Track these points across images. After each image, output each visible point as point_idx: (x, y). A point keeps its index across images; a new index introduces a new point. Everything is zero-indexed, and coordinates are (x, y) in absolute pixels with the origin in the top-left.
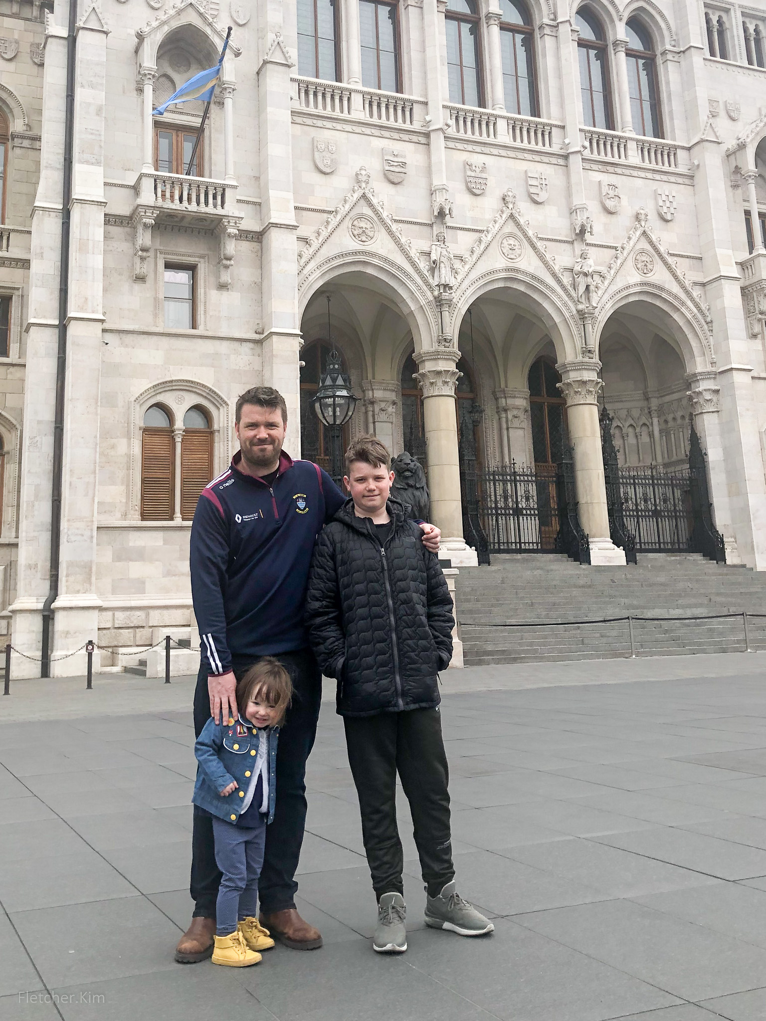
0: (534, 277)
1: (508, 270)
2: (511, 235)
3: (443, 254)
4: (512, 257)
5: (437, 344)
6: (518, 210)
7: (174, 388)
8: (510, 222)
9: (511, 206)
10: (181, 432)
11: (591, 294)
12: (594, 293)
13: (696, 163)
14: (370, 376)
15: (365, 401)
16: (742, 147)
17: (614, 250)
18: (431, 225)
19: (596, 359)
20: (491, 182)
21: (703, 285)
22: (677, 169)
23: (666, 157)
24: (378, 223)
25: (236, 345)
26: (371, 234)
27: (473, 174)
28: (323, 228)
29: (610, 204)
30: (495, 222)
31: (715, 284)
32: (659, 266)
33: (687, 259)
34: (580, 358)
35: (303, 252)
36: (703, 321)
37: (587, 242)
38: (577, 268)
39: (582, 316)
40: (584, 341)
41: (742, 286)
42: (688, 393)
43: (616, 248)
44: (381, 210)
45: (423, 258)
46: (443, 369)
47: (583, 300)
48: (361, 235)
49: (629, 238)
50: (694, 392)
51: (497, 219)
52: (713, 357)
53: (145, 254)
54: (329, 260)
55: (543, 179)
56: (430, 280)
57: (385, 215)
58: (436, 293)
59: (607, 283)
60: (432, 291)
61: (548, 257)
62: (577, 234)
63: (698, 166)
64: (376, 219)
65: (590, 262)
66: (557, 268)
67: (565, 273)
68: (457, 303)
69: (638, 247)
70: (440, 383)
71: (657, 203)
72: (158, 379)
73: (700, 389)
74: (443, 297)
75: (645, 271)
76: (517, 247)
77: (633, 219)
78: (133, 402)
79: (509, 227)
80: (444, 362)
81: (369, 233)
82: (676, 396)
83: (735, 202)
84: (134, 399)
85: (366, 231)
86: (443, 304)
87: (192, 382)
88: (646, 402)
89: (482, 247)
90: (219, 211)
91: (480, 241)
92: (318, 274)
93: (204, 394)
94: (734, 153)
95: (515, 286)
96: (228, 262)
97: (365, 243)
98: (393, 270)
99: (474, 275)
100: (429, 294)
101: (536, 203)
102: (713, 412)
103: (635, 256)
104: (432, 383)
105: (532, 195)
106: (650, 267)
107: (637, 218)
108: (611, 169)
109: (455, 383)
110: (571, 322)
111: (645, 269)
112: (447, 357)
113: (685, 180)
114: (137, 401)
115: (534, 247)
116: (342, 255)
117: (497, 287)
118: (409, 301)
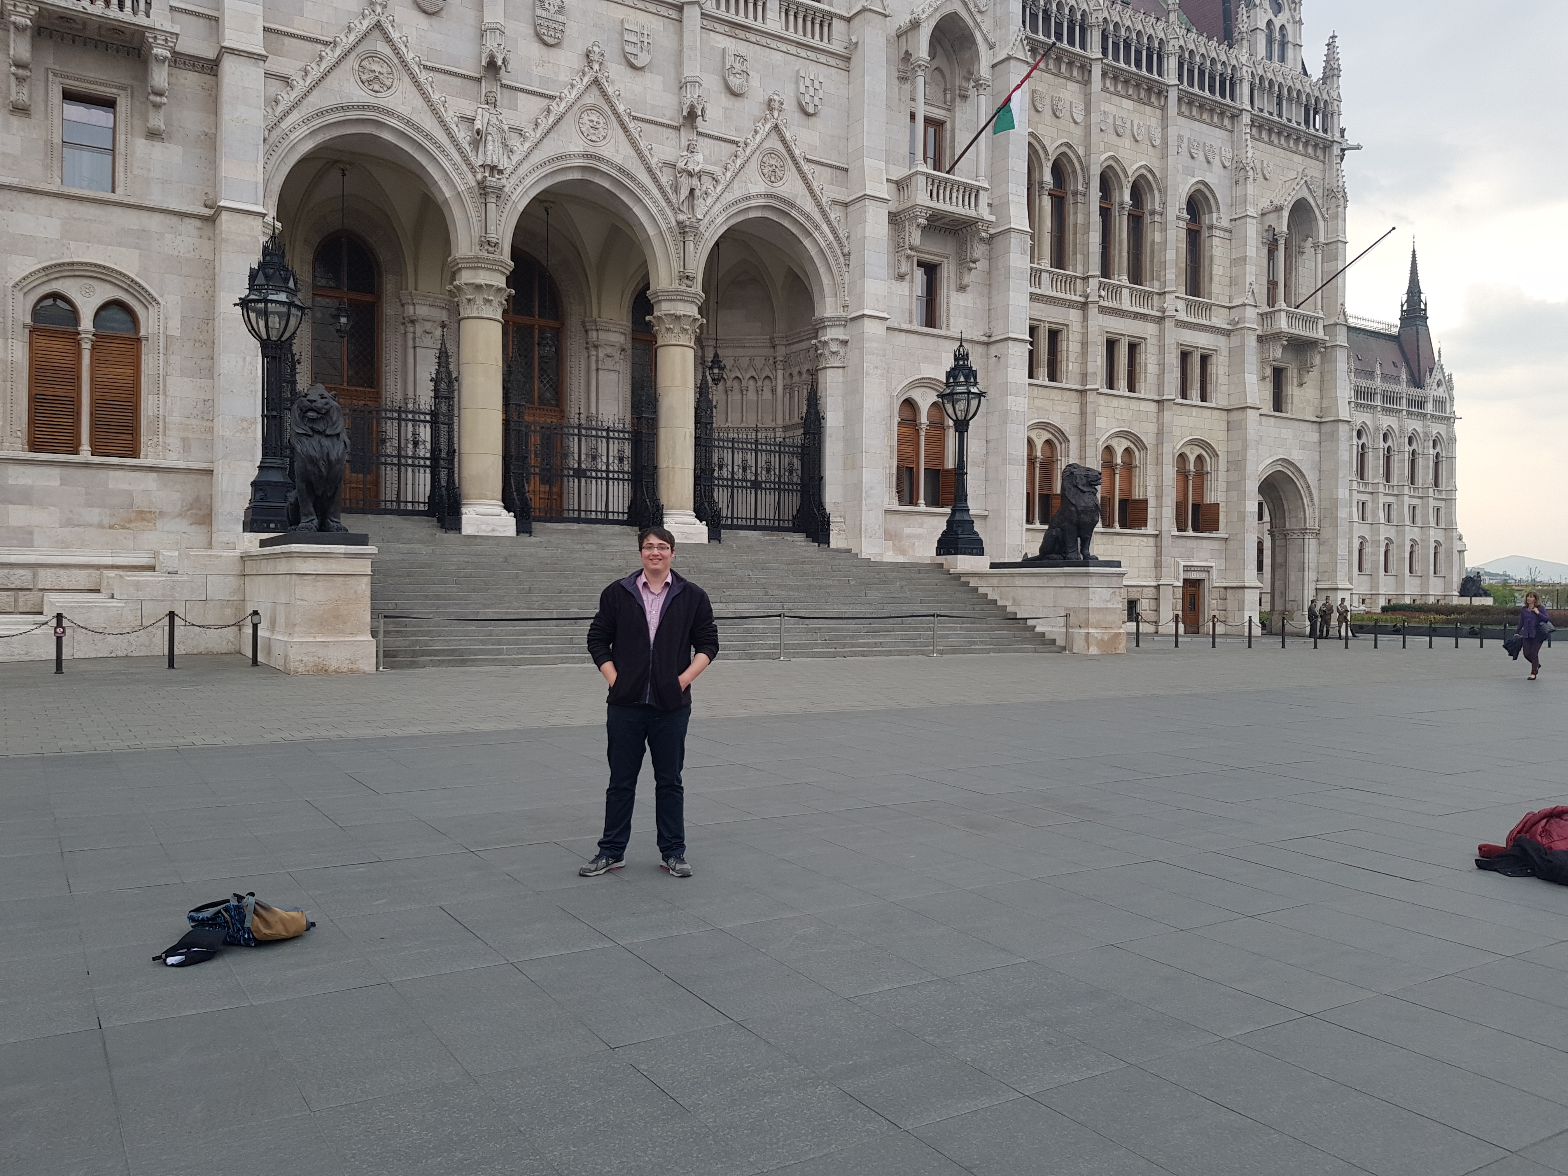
0: (621, 170)
1: (586, 156)
2: (594, 108)
3: (491, 123)
4: (594, 138)
5: (478, 247)
6: (606, 74)
7: (77, 273)
8: (594, 90)
9: (596, 67)
10: (90, 336)
11: (695, 202)
12: (701, 200)
13: (854, 40)
14: (411, 286)
15: (404, 318)
16: (915, 24)
17: (735, 146)
18: (479, 80)
19: (697, 288)
20: (572, 29)
21: (846, 205)
22: (829, 46)
23: (817, 27)
24: (400, 67)
25: (175, 220)
26: (388, 83)
27: (545, 14)
28: (313, 65)
29: (735, 82)
30: (572, 86)
31: (858, 205)
32: (791, 173)
33: (829, 169)
34: (675, 285)
35: (279, 97)
36: (839, 252)
37: (699, 130)
38: (681, 165)
39: (683, 229)
40: (682, 264)
41: (894, 210)
42: (813, 342)
43: (736, 143)
44: (404, 50)
45: (463, 126)
46: (483, 282)
47: (685, 209)
48: (372, 81)
49: (756, 132)
50: (820, 342)
51: (575, 82)
52: (846, 298)
53: (21, 72)
54: (321, 113)
55: (646, 36)
56: (473, 159)
57: (409, 57)
58: (479, 177)
59: (719, 188)
60: (474, 173)
61: (642, 144)
62: (684, 117)
63: (857, 43)
64: (396, 61)
65: (699, 157)
66: (653, 162)
67: (664, 169)
68: (509, 193)
69: (766, 145)
70: (480, 301)
71: (798, 88)
72: (52, 259)
73: (826, 338)
74: (488, 184)
75: (773, 179)
76: (602, 125)
77: (765, 106)
78: (10, 289)
79: (592, 96)
80: (487, 272)
81: (385, 80)
82: (804, 345)
83: (900, 100)
84: (12, 283)
85: (381, 77)
86: (488, 193)
87: (104, 267)
88: (772, 350)
89: (551, 119)
90: (141, 19)
91: (549, 111)
92: (304, 130)
93: (126, 287)
94: (906, 32)
95: (597, 180)
96: (158, 99)
97: (379, 95)
98: (419, 138)
99: (537, 157)
100: (470, 176)
101: (632, 66)
102: (838, 367)
103: (761, 157)
104: (469, 300)
105: (628, 55)
106: (779, 174)
107: (770, 104)
108: (741, 34)
109: (502, 304)
110: (668, 237)
111: (773, 176)
112: (493, 266)
113: (838, 62)
114: (19, 288)
115: (625, 129)
116: (342, 107)
117: (571, 178)
118: (442, 184)
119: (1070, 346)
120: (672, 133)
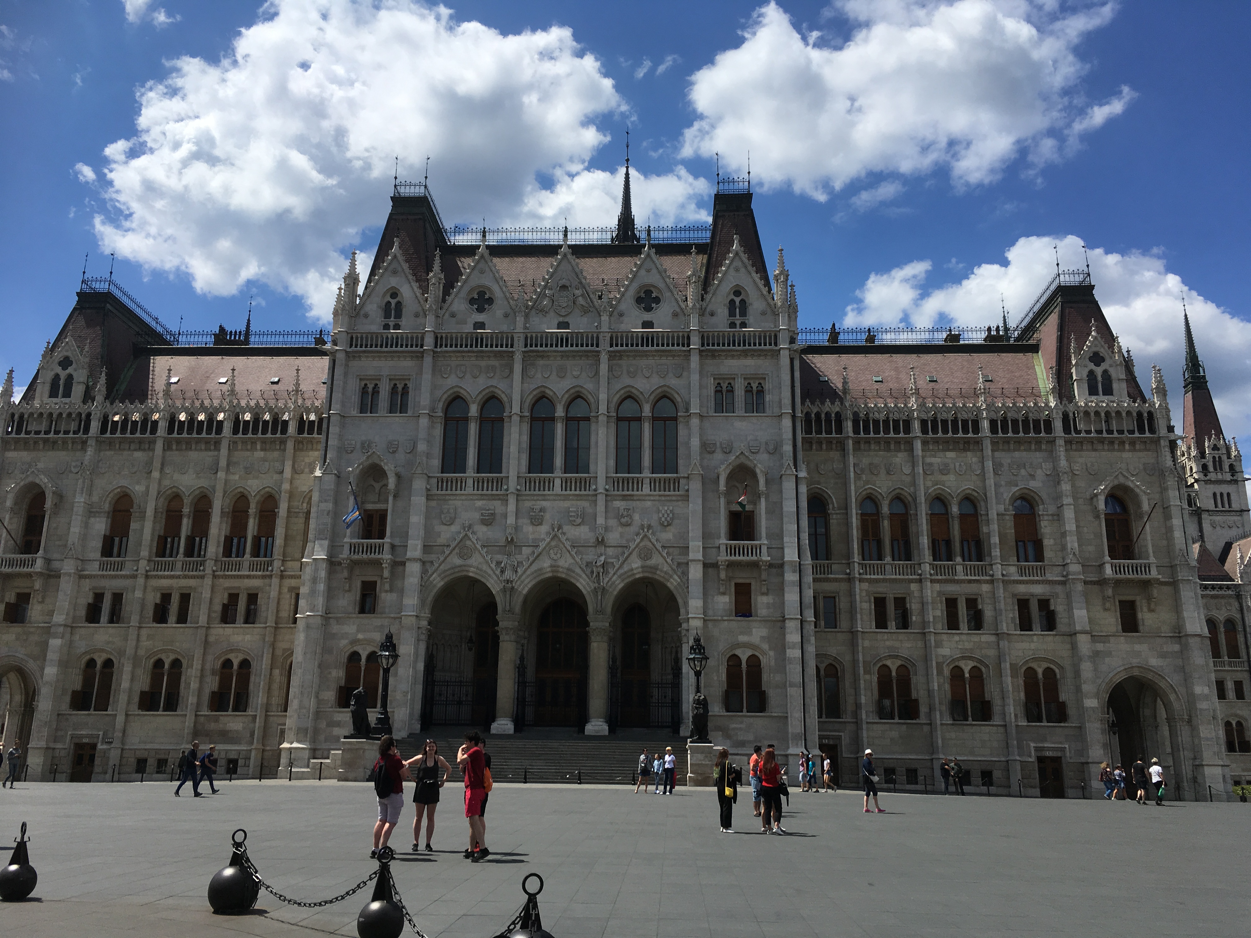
0: (568, 569)
1: (552, 567)
2: (556, 546)
3: (507, 563)
4: (555, 559)
5: (503, 612)
7: (361, 644)
8: (556, 539)
9: (556, 530)
10: (364, 665)
11: (601, 578)
12: (606, 576)
13: (688, 488)
18: (506, 546)
20: (547, 516)
22: (677, 492)
23: (672, 485)
24: (475, 548)
26: (470, 555)
27: (534, 514)
28: (442, 555)
29: (623, 520)
32: (656, 555)
34: (594, 615)
37: (606, 545)
38: (594, 563)
39: (596, 590)
40: (596, 605)
43: (624, 547)
44: (476, 542)
45: (499, 565)
47: (596, 581)
48: (464, 557)
49: (635, 540)
51: (546, 538)
53: (346, 580)
54: (445, 571)
55: (579, 511)
56: (501, 578)
61: (577, 557)
64: (473, 546)
65: (602, 558)
66: (582, 563)
68: (518, 589)
69: (641, 545)
70: (504, 634)
71: (659, 516)
72: (352, 640)
74: (506, 587)
75: (645, 559)
76: (559, 553)
79: (555, 542)
80: (507, 622)
85: (467, 554)
86: (506, 591)
87: (368, 640)
89: (536, 555)
91: (535, 552)
92: (440, 579)
93: (376, 646)
95: (559, 575)
96: (386, 580)
97: (466, 560)
98: (480, 572)
99: (530, 571)
100: (501, 584)
101: (574, 525)
103: (638, 551)
105: (571, 521)
106: (649, 556)
107: (642, 527)
108: (629, 499)
110: (591, 594)
112: (514, 619)
113: (683, 498)
114: (342, 651)
115: (569, 552)
116: (453, 568)
117: (546, 577)
119: (913, 606)
120: (593, 549)
